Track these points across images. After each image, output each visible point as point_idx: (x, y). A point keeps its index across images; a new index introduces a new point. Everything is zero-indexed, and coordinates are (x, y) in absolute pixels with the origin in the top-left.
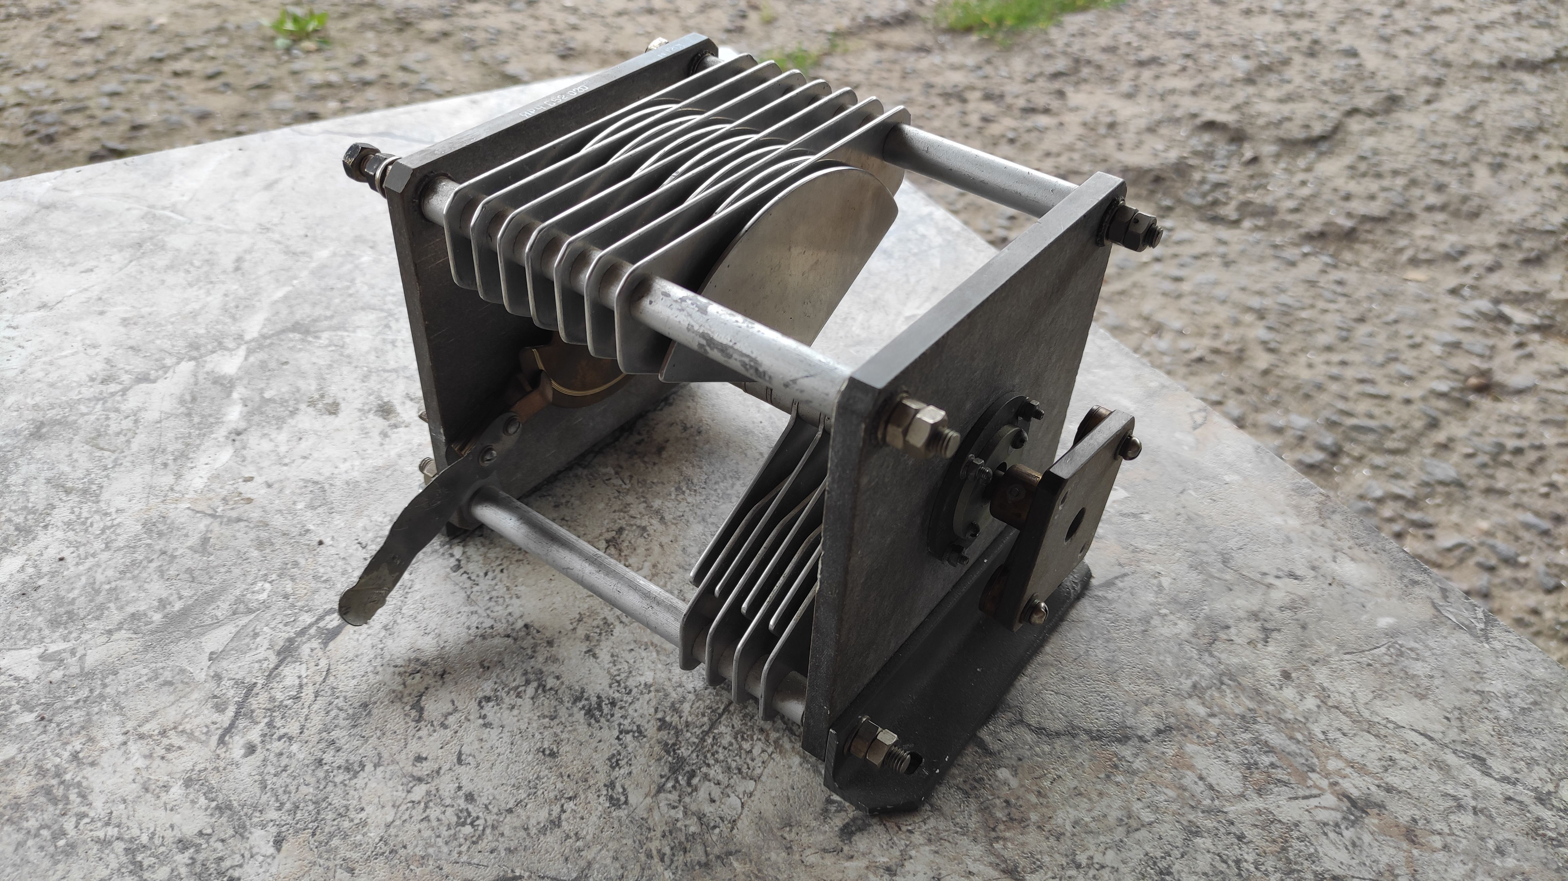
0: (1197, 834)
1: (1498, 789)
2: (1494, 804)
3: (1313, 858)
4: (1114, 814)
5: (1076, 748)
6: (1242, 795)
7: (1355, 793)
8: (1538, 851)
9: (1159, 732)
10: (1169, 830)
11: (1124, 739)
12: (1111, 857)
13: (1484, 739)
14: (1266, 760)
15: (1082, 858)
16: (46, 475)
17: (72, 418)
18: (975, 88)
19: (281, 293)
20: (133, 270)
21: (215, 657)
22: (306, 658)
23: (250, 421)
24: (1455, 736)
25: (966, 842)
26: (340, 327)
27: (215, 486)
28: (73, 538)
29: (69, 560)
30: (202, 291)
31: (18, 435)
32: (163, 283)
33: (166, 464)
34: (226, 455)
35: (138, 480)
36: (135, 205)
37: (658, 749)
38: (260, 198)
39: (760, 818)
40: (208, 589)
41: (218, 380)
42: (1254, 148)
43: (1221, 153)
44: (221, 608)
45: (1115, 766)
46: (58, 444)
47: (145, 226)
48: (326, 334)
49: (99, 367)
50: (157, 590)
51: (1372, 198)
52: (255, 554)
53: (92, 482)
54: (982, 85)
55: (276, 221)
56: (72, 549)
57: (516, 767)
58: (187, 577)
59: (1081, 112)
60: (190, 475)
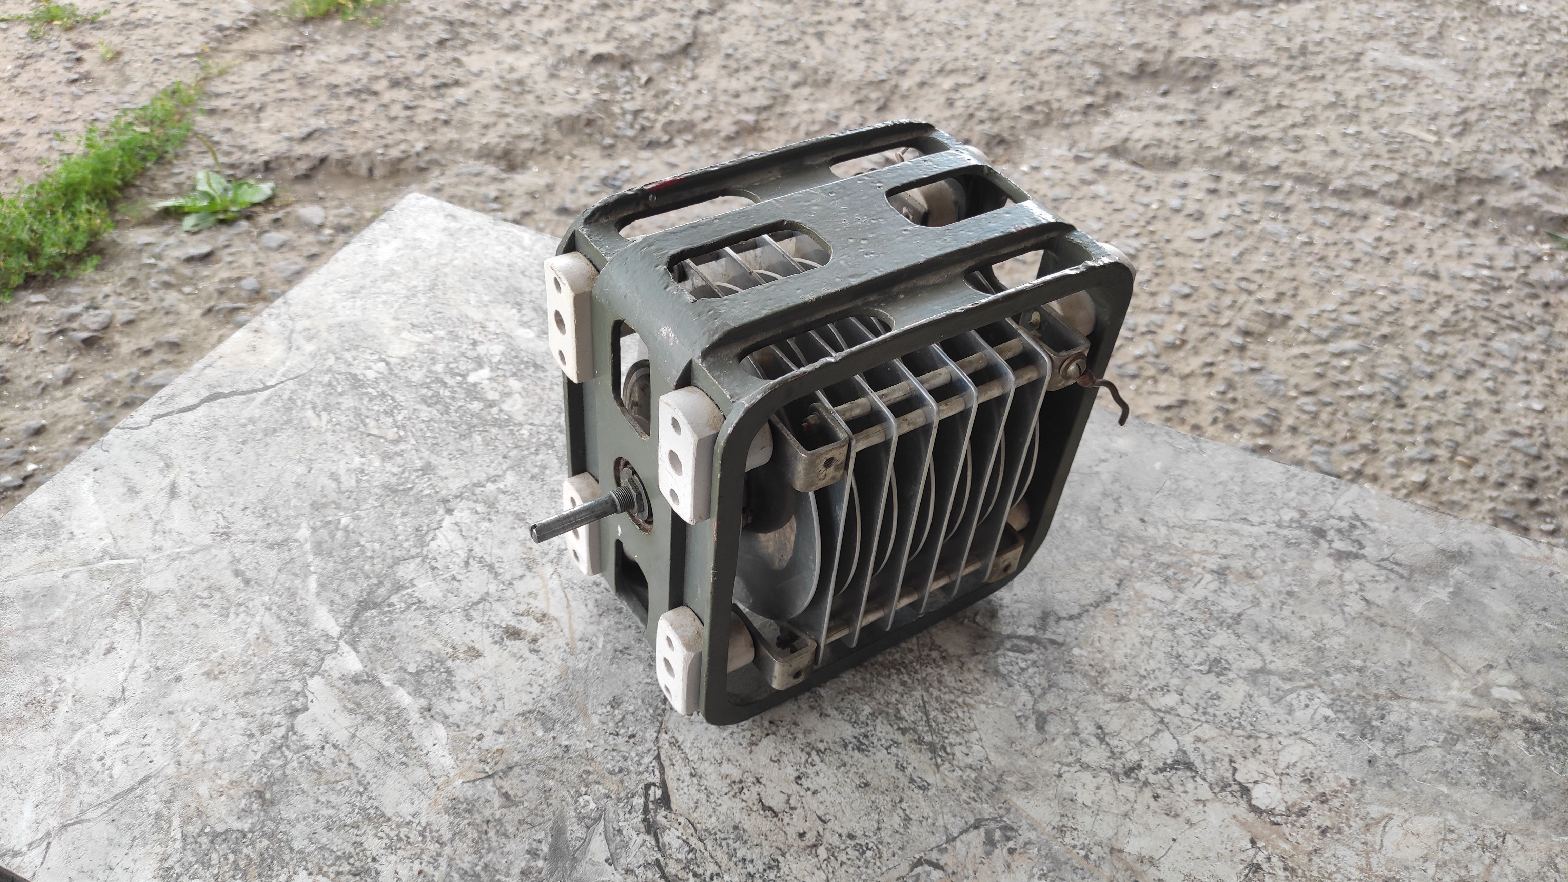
0: (1174, 629)
1: (1261, 530)
2: (1265, 540)
3: (1224, 611)
4: (1137, 641)
5: (1093, 617)
6: (1176, 597)
7: (1215, 567)
8: (1296, 553)
9: (1119, 585)
10: (1163, 634)
11: (1108, 600)
12: (1153, 664)
13: (1239, 507)
14: (1170, 572)
15: (1143, 673)
16: (319, 826)
17: (278, 774)
18: (377, 78)
19: (313, 583)
20: (151, 628)
21: (611, 861)
22: (668, 824)
23: (423, 696)
24: (1228, 513)
25: (1092, 697)
26: (398, 587)
27: (462, 756)
28: (407, 854)
29: (426, 869)
30: (242, 616)
31: (251, 812)
32: (196, 626)
33: (403, 763)
34: (440, 731)
35: (398, 786)
36: (66, 570)
37: (914, 746)
38: (180, 509)
39: (996, 747)
40: (550, 824)
41: (356, 680)
42: (643, 70)
43: (621, 81)
44: (575, 831)
45: (1116, 616)
46: (296, 799)
47: (106, 584)
48: (394, 599)
49: (241, 723)
50: (517, 847)
51: (754, 89)
52: (551, 783)
53: (363, 809)
54: (381, 72)
55: (222, 523)
56: (417, 862)
57: (856, 805)
58: (525, 826)
59: (486, 74)
60: (433, 759)
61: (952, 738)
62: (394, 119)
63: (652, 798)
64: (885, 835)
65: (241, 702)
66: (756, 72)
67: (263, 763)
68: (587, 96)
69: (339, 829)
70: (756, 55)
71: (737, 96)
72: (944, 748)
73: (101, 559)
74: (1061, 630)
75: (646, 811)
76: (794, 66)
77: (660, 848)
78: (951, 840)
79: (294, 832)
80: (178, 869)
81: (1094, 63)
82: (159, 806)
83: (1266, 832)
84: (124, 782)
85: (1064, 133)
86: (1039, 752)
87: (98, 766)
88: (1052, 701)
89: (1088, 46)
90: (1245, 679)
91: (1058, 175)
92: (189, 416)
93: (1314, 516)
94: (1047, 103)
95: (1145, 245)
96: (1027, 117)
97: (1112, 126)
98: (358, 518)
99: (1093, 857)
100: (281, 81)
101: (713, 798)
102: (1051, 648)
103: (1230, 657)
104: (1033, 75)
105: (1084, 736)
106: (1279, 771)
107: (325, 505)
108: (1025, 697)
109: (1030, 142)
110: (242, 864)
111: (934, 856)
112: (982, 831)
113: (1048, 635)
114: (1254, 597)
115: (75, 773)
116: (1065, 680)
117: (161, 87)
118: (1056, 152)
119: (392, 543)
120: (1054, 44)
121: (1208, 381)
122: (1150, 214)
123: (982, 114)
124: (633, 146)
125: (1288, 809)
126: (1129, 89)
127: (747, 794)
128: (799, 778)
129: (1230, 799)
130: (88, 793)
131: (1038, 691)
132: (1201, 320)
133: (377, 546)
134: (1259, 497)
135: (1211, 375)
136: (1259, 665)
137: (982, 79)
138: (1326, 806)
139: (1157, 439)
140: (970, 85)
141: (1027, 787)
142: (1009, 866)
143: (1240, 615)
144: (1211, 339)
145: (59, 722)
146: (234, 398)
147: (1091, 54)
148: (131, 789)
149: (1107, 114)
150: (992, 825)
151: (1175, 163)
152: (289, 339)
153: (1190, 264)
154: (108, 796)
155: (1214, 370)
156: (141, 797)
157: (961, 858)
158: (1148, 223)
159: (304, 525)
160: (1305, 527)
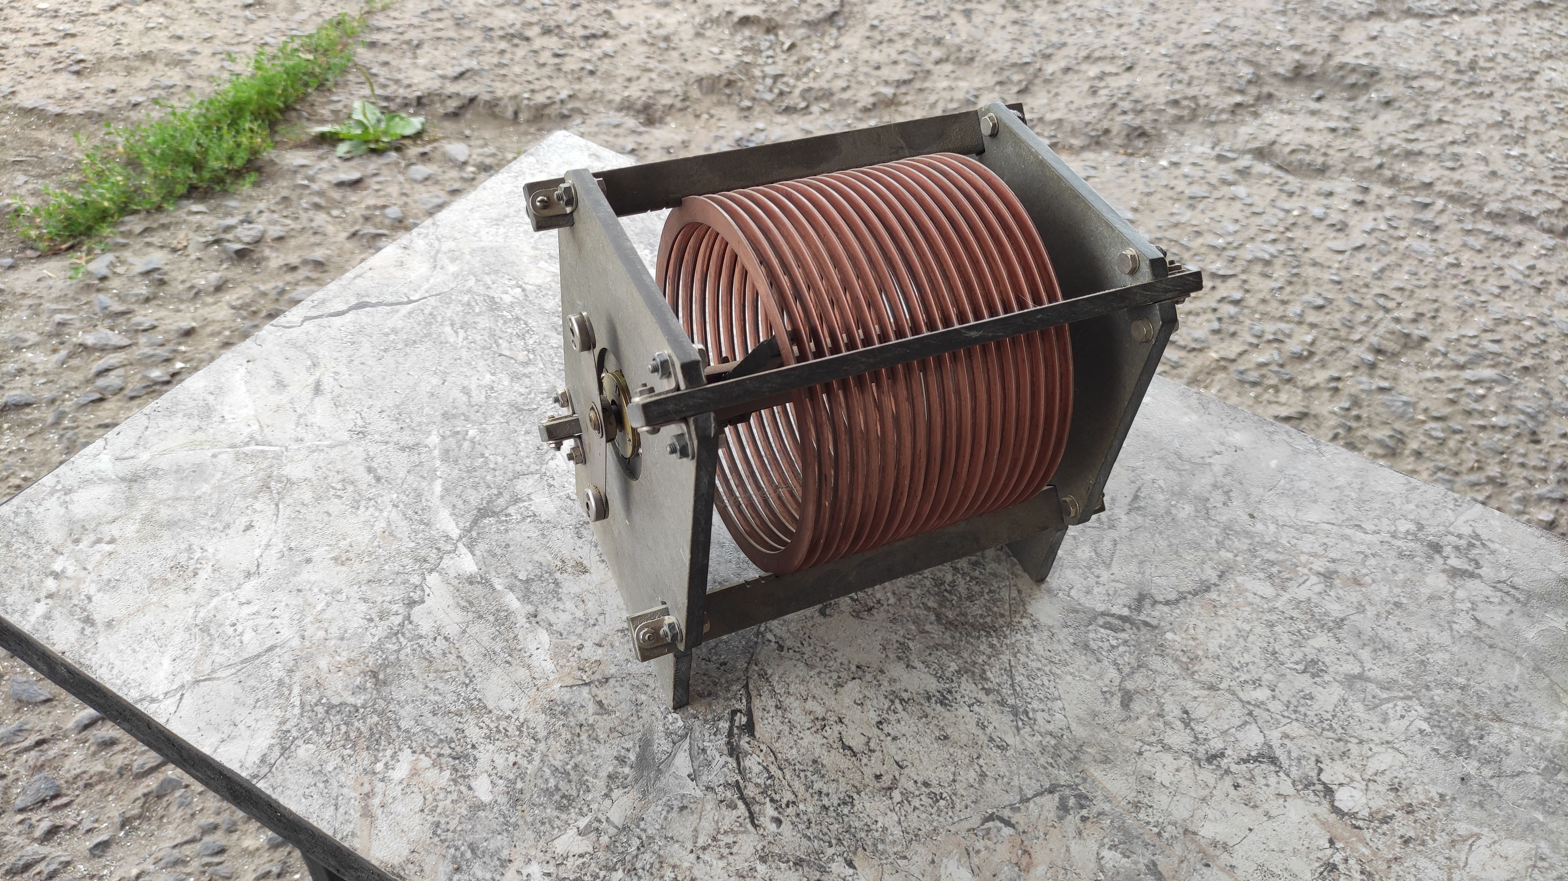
0: (1273, 625)
1: (1375, 539)
2: (1377, 548)
3: (1326, 614)
4: (1233, 633)
5: (1190, 605)
6: (1278, 595)
7: (1322, 570)
8: (1409, 565)
9: (1220, 577)
10: (1260, 629)
11: (1208, 589)
12: (1247, 658)
13: (1354, 513)
14: (1274, 570)
15: (1236, 665)
16: (426, 709)
17: (392, 658)
18: (531, 24)
19: (438, 487)
20: (288, 511)
21: (693, 777)
22: (750, 750)
23: (531, 603)
24: (1341, 517)
25: (1180, 682)
26: (516, 500)
27: (562, 662)
28: (504, 746)
29: (520, 762)
30: (371, 510)
31: (365, 689)
32: (329, 515)
33: (508, 662)
34: (544, 636)
35: (501, 682)
36: (216, 450)
37: (997, 706)
38: (322, 404)
39: (1079, 719)
40: (638, 736)
41: (471, 581)
42: (788, 35)
43: (764, 45)
44: (661, 745)
45: (1214, 606)
46: (407, 683)
47: (250, 467)
48: (512, 510)
49: (362, 607)
50: (606, 753)
51: (895, 63)
52: (643, 698)
53: (468, 700)
54: (535, 19)
55: (360, 422)
56: (513, 754)
57: (934, 755)
58: (615, 734)
59: (634, 28)
60: (535, 662)
61: (1035, 704)
62: (544, 65)
63: (737, 724)
64: (960, 788)
65: (364, 588)
66: (899, 46)
67: (379, 647)
68: (729, 57)
69: (444, 715)
70: (901, 29)
71: (878, 68)
72: (1026, 713)
73: (247, 444)
74: (1156, 614)
75: (730, 734)
76: (938, 42)
77: (741, 770)
78: (1025, 800)
79: (403, 713)
80: (295, 733)
81: (1249, 62)
82: (282, 674)
83: (1346, 835)
84: (253, 648)
85: (1208, 131)
86: (1121, 728)
87: (230, 631)
88: (1139, 681)
89: (1244, 44)
90: (1341, 683)
91: (1198, 173)
92: (337, 321)
93: (1432, 530)
94: (1194, 98)
95: (1281, 252)
96: (1172, 111)
97: (1259, 127)
98: (484, 431)
99: (1166, 835)
100: (440, 20)
101: (795, 732)
102: (1144, 630)
103: (1327, 660)
104: (1183, 69)
105: (1168, 718)
106: (1366, 777)
107: (454, 416)
108: (1113, 673)
109: (1172, 137)
110: (353, 735)
111: (1006, 813)
112: (1056, 796)
113: (1142, 617)
114: (1360, 603)
115: (209, 635)
116: (1156, 662)
117: (327, 17)
118: (1198, 149)
119: (514, 458)
120: (1208, 39)
121: (1332, 396)
122: (1291, 221)
123: (1126, 105)
124: (770, 110)
125: (1371, 814)
126: (1283, 92)
127: (828, 732)
128: (880, 723)
129: (1312, 797)
130: (220, 654)
131: (1127, 670)
132: (1332, 333)
133: (500, 459)
134: (1377, 506)
135: (1336, 390)
136: (1357, 671)
137: (1129, 69)
138: (1411, 817)
139: (1276, 437)
140: (1117, 74)
141: (1106, 761)
142: (1080, 833)
143: (1342, 620)
144: (1341, 354)
145: (198, 587)
146: (380, 308)
147: (1246, 52)
148: (258, 656)
149: (1256, 115)
150: (1067, 792)
151: (1322, 171)
152: (435, 258)
153: (1326, 276)
154: (237, 659)
155: (1340, 385)
156: (267, 664)
157: (1033, 819)
158: (1287, 229)
159: (434, 432)
160: (1422, 541)
